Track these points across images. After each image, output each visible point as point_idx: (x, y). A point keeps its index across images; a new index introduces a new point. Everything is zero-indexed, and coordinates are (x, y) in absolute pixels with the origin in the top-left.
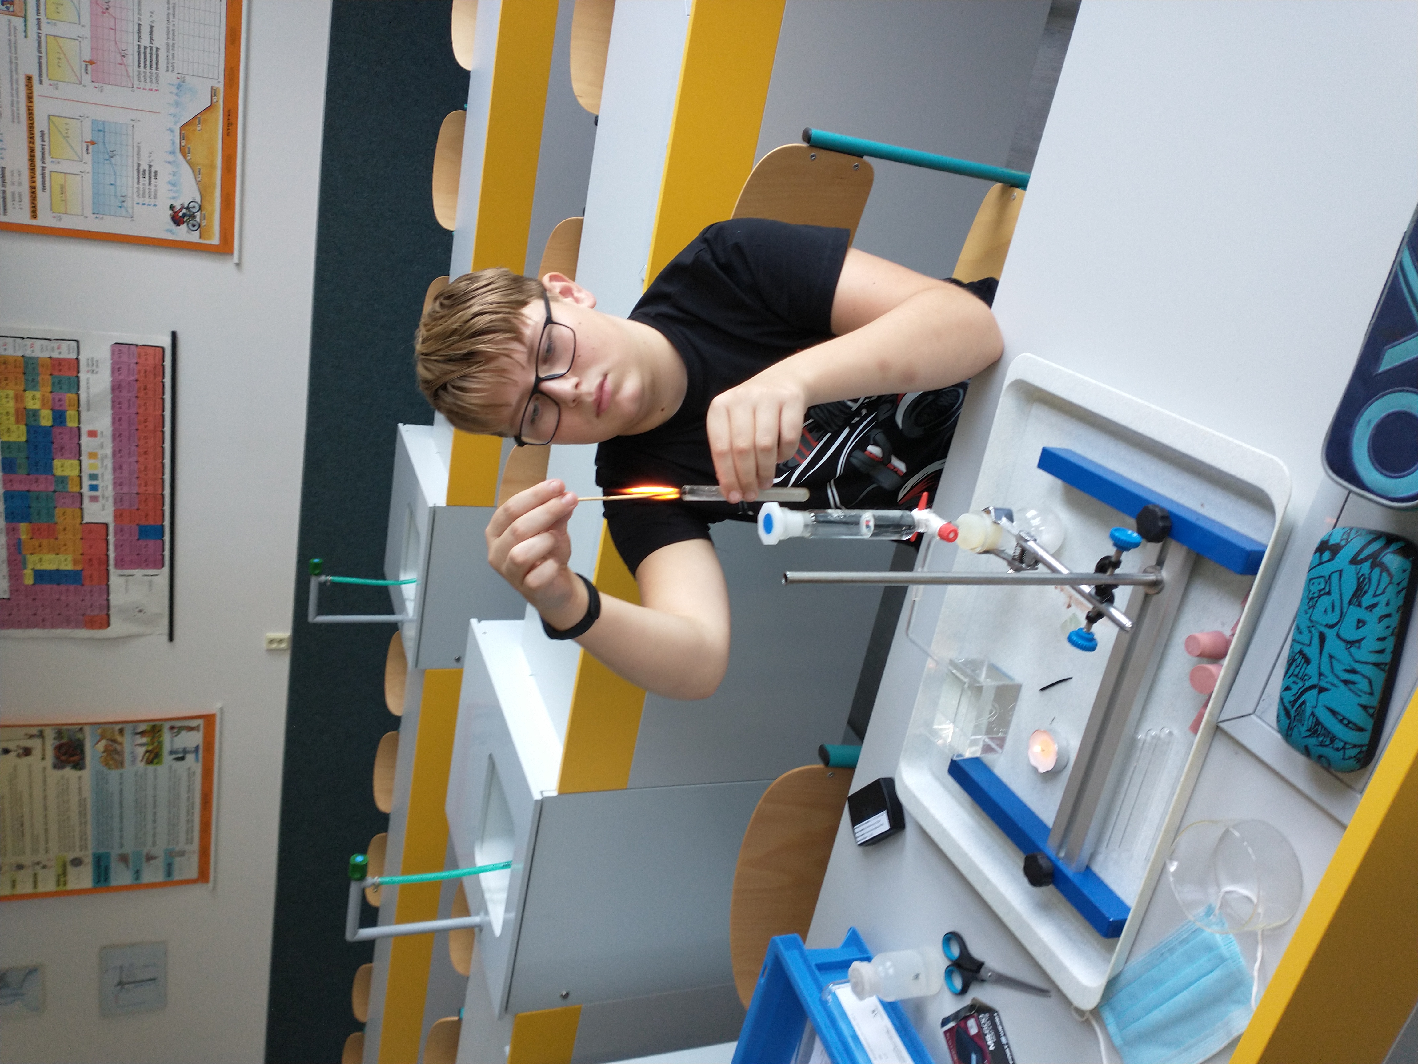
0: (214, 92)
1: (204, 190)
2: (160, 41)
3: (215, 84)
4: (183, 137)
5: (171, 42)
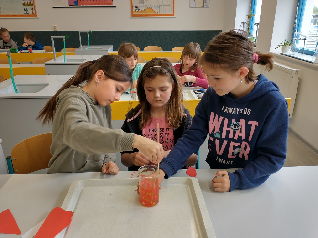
0: (157, 12)
1: (142, 11)
2: (164, 3)
3: (159, 13)
4: (150, 8)
5: (164, 5)
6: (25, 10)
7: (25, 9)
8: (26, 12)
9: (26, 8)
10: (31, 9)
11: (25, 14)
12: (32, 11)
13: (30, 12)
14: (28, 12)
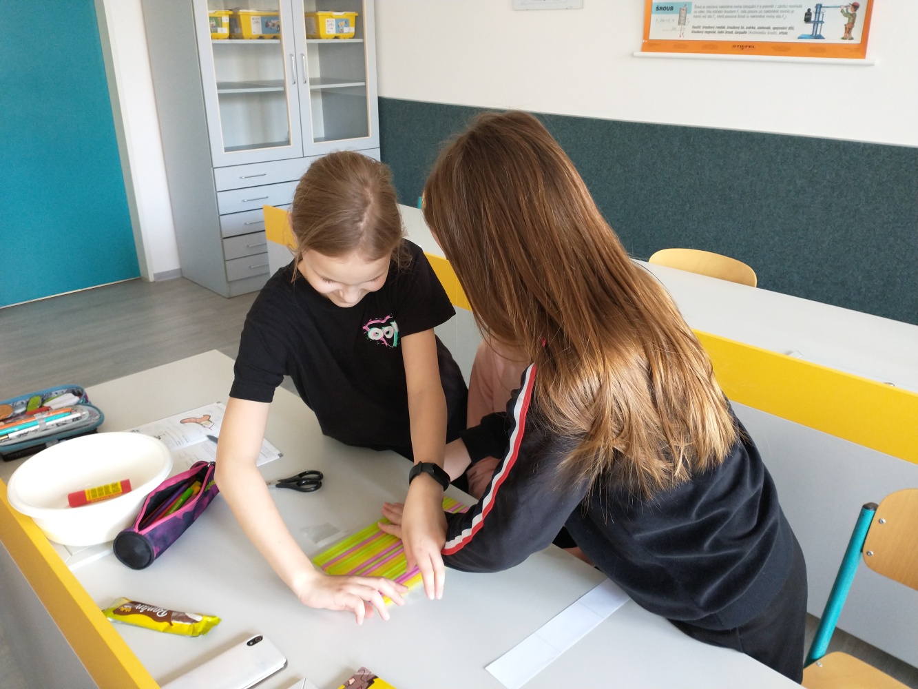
6: (807, 20)
8: (808, 29)
9: (819, 7)
10: (846, 15)
12: (846, 20)
13: (833, 29)
14: (824, 30)
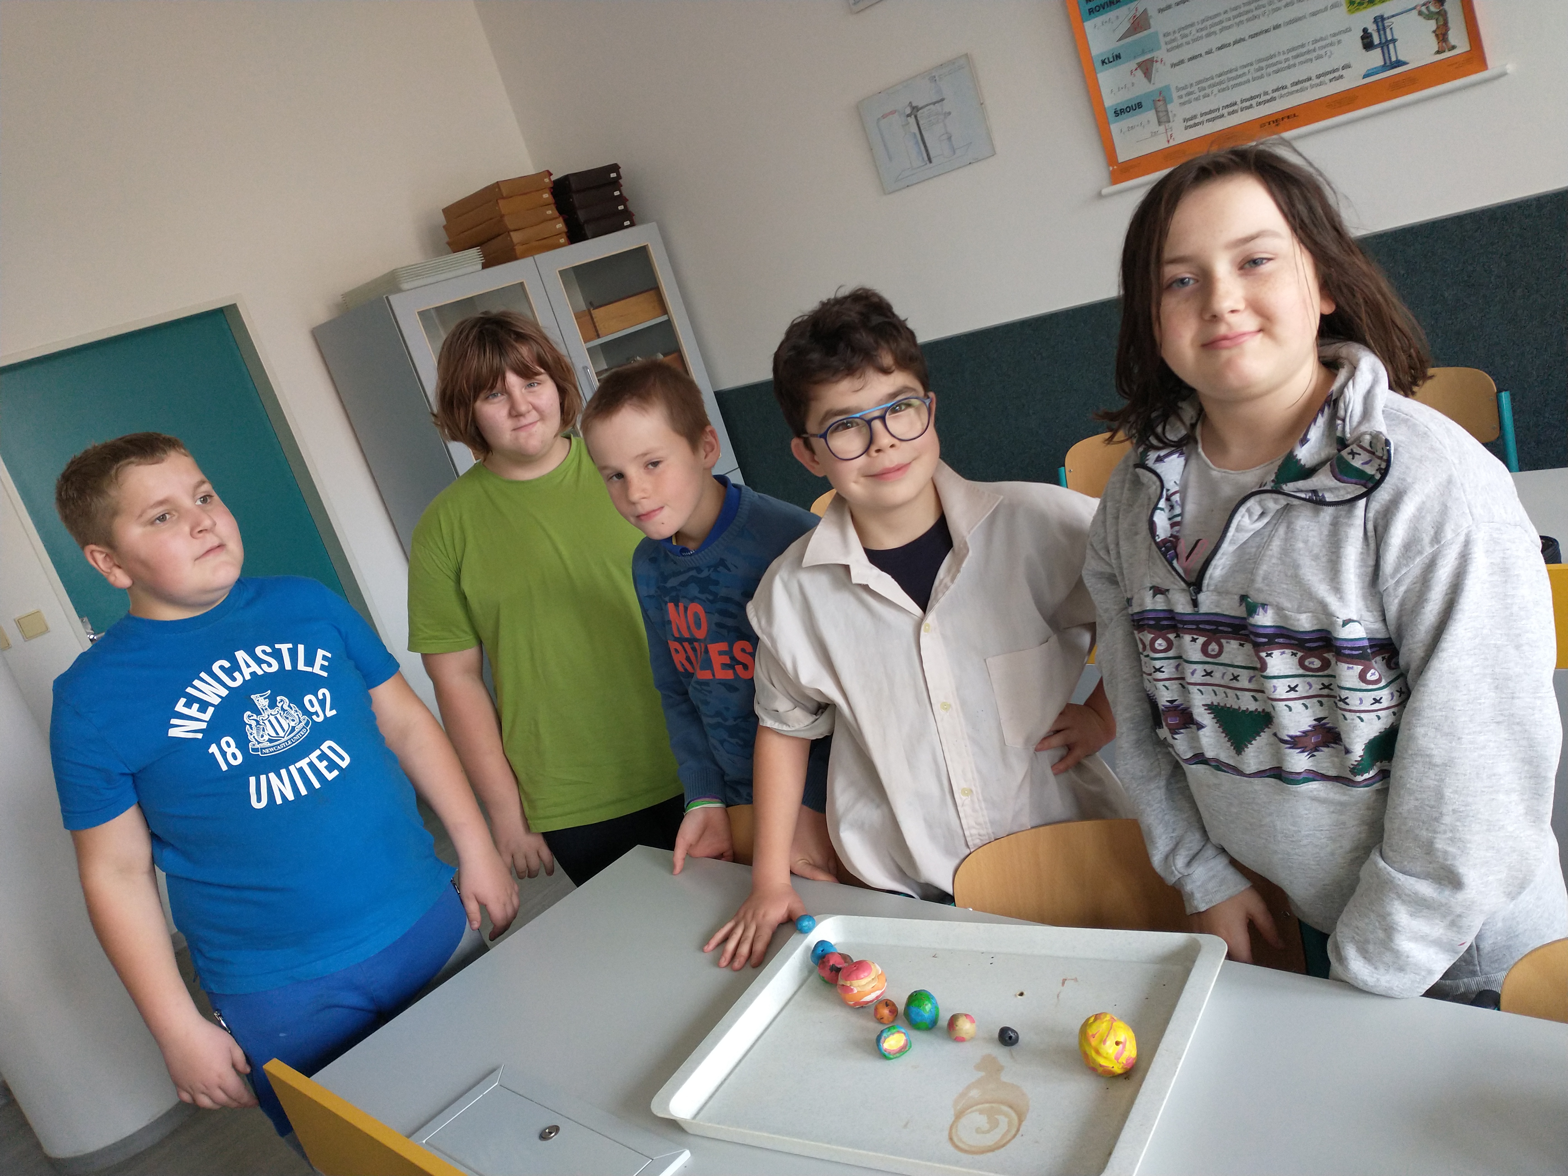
6: (1368, 44)
7: (1372, 28)
8: (1375, 58)
9: (1379, 20)
10: (1429, 16)
11: (1365, 76)
12: (1432, 25)
13: (1417, 45)
14: (1402, 51)
